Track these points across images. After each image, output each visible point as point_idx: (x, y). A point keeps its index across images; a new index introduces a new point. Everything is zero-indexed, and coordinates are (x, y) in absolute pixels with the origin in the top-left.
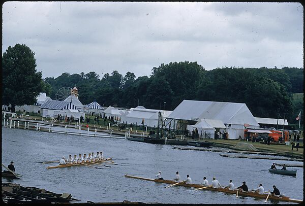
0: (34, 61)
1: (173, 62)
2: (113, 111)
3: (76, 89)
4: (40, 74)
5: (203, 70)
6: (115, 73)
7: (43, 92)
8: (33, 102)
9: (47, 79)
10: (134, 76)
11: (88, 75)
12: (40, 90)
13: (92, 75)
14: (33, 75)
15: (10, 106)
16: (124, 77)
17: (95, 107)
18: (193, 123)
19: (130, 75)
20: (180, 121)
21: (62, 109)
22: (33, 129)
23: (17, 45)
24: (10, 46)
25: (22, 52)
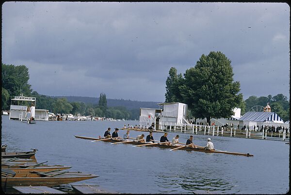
0: (231, 69)
3: (269, 107)
4: (238, 83)
13: (280, 97)
14: (230, 84)
15: (206, 119)
21: (265, 121)
23: (212, 55)
24: (203, 55)
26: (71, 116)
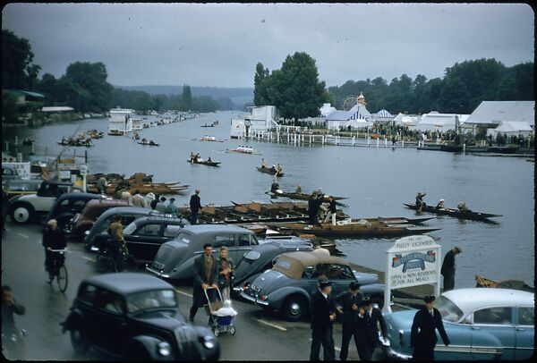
0: (316, 70)
1: (468, 60)
2: (403, 119)
3: (363, 97)
4: (323, 83)
5: (502, 67)
6: (404, 77)
7: (326, 102)
8: (316, 114)
9: (330, 88)
10: (426, 79)
11: (374, 81)
12: (324, 101)
13: (379, 81)
14: (315, 85)
15: (294, 119)
16: (414, 80)
17: (384, 115)
18: (494, 126)
19: (421, 78)
20: (480, 126)
21: (348, 120)
22: (318, 143)
23: (297, 55)
24: (289, 57)
25: (302, 62)
26: (155, 113)
